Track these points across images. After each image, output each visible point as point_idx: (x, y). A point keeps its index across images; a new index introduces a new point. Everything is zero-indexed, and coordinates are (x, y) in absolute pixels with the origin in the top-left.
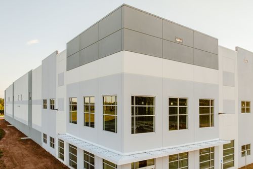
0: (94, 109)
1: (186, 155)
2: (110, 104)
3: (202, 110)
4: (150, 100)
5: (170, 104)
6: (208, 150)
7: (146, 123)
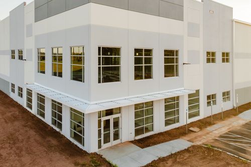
0: (62, 60)
1: (151, 104)
2: (77, 54)
3: (166, 61)
4: (116, 51)
5: (135, 55)
6: (173, 99)
7: (113, 73)
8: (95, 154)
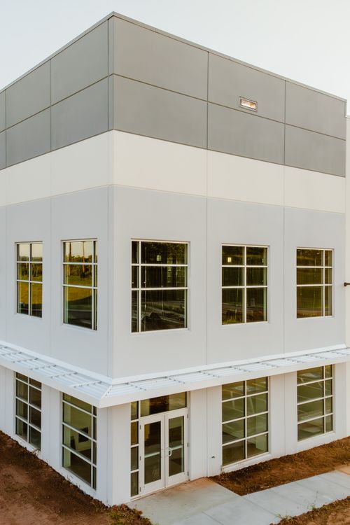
0: (40, 273)
1: (264, 383)
2: (80, 260)
3: (302, 276)
4: (176, 252)
5: (224, 262)
6: (319, 372)
7: (167, 305)
8: (124, 508)
